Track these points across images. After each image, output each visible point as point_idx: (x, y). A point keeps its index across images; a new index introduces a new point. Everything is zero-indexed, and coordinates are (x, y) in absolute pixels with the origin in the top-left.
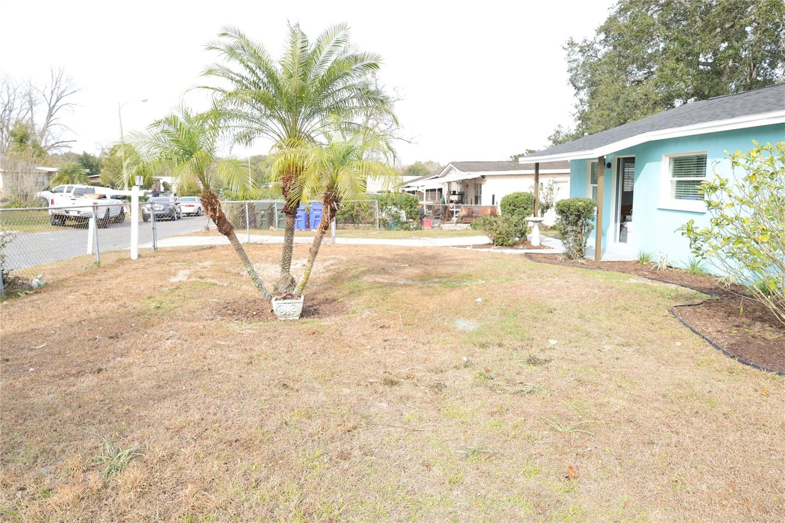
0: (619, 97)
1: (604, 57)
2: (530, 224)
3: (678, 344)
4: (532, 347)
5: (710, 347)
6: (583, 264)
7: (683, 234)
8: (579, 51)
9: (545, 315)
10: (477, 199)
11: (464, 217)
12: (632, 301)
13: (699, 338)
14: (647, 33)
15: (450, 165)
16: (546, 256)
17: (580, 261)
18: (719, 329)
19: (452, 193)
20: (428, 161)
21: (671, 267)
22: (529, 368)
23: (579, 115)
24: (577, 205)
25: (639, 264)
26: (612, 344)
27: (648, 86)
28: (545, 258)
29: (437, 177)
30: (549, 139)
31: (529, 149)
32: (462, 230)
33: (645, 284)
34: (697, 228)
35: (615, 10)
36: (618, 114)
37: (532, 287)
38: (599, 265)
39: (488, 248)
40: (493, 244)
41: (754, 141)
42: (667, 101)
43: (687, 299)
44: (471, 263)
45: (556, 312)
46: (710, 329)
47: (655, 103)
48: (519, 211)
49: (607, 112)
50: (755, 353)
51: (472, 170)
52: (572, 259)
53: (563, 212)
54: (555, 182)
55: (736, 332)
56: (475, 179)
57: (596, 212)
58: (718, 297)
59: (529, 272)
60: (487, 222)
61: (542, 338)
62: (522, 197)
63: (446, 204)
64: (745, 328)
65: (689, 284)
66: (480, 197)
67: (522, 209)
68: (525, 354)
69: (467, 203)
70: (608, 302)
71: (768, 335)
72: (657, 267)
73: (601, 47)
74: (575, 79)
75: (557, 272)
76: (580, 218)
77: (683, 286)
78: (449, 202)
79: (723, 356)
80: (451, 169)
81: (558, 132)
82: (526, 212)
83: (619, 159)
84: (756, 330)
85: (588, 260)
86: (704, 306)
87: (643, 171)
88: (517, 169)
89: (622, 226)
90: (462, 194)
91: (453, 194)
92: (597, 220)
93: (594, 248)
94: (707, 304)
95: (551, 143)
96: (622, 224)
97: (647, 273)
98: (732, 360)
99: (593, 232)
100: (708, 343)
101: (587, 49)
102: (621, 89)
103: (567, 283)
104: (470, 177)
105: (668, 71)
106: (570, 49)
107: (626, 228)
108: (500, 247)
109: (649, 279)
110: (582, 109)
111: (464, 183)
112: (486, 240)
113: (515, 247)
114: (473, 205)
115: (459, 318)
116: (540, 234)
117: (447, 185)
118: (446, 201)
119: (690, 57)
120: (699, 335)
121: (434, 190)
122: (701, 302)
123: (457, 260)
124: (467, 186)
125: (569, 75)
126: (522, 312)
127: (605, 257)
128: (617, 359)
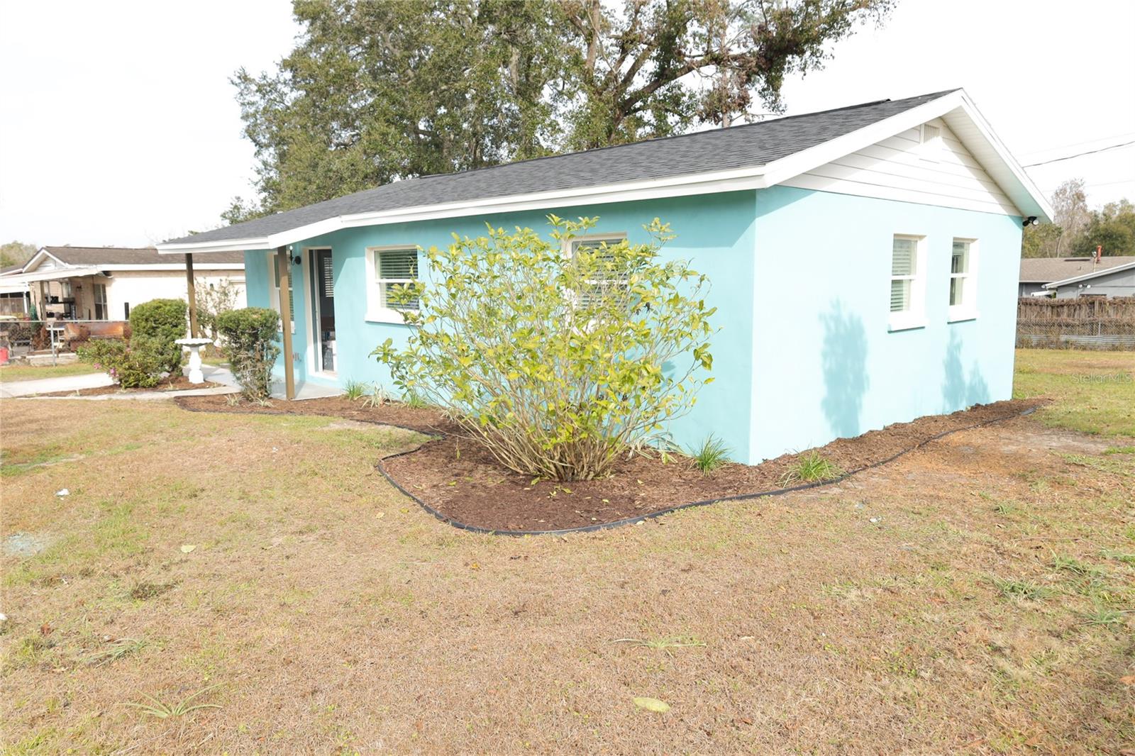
0: (317, 164)
1: (294, 105)
2: (186, 349)
3: (381, 515)
4: (147, 565)
5: (423, 512)
6: (267, 407)
7: (378, 359)
8: (257, 91)
9: (184, 503)
10: (100, 310)
11: (73, 341)
12: (325, 459)
13: (407, 501)
14: (348, 81)
15: (43, 251)
16: (211, 399)
17: (262, 403)
18: (435, 483)
19: (50, 300)
20: (10, 242)
21: (388, 400)
22: (134, 606)
23: (263, 184)
24: (250, 320)
25: (348, 400)
26: (285, 533)
27: (356, 153)
28: (209, 402)
29: (21, 273)
30: (224, 216)
31: (195, 231)
32: (70, 364)
33: (349, 430)
34: (396, 350)
35: (304, 41)
36: (318, 187)
37: (170, 455)
38: (293, 407)
39: (110, 393)
40: (120, 386)
41: (453, 233)
42: (381, 177)
43: (403, 444)
44: (65, 424)
45: (204, 494)
46: (424, 485)
47: (366, 177)
48: (163, 330)
49: (302, 184)
50: (473, 510)
51: (86, 262)
52: (252, 401)
53: (231, 330)
54: (231, 283)
55: (454, 483)
56: (92, 276)
57: (281, 328)
58: (440, 438)
59: (171, 430)
60: (104, 350)
61: (170, 545)
62: (168, 308)
63: (40, 320)
64: (466, 476)
65: (409, 423)
66: (105, 306)
67: (168, 326)
68: (129, 583)
69: (81, 317)
70: (291, 466)
71: (490, 483)
72: (370, 403)
73: (286, 90)
74: (254, 131)
75: (218, 426)
76: (257, 339)
77: (399, 427)
78: (45, 315)
79: (436, 521)
80: (46, 259)
81: (236, 207)
82: (175, 330)
83: (311, 252)
84: (478, 476)
85: (276, 401)
86: (423, 453)
87: (343, 270)
88: (170, 262)
89: (325, 348)
90: (69, 302)
91: (52, 302)
92: (284, 340)
93: (284, 381)
94: (426, 448)
95: (227, 223)
96: (325, 343)
97: (355, 413)
98: (445, 525)
99: (281, 357)
100: (418, 506)
101: (268, 89)
102: (319, 153)
103: (230, 443)
104: (81, 273)
105: (376, 136)
106: (242, 86)
107: (331, 350)
108: (132, 390)
109: (358, 421)
110: (267, 176)
111: (73, 282)
112: (105, 379)
113: (160, 388)
114: (94, 320)
115: (15, 534)
116: (203, 363)
117: (39, 285)
118: (39, 315)
119: (403, 121)
120: (409, 495)
121: (20, 295)
122: (419, 446)
123: (37, 421)
124: (80, 288)
125: (245, 124)
126: (144, 503)
127: (303, 394)
128: (288, 557)
